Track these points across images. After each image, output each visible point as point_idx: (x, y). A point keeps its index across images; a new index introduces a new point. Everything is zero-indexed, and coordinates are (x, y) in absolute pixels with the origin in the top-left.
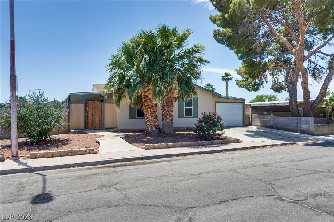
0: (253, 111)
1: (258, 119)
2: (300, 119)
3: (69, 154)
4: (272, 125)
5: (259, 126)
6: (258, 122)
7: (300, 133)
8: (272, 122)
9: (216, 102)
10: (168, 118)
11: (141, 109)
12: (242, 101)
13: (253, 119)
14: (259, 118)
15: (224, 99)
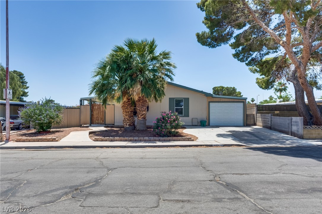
0: (258, 110)
1: (261, 119)
2: (291, 120)
3: (39, 140)
4: (270, 125)
5: (261, 126)
6: (260, 122)
7: (291, 135)
8: (270, 123)
9: (209, 102)
10: (140, 117)
11: (135, 109)
12: (242, 101)
13: (257, 119)
14: (261, 117)
15: (220, 99)
